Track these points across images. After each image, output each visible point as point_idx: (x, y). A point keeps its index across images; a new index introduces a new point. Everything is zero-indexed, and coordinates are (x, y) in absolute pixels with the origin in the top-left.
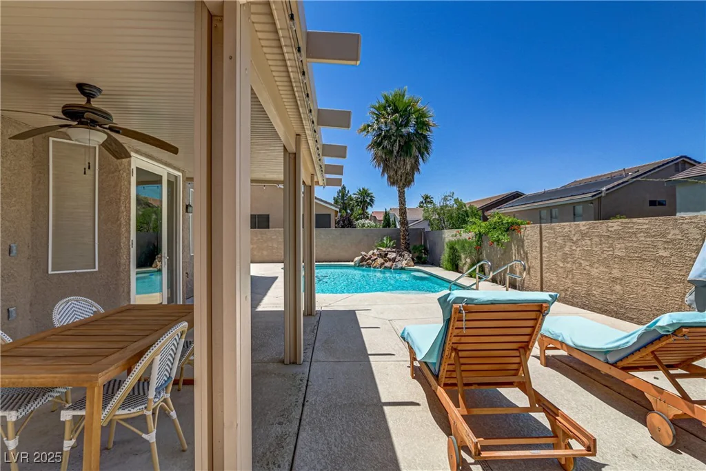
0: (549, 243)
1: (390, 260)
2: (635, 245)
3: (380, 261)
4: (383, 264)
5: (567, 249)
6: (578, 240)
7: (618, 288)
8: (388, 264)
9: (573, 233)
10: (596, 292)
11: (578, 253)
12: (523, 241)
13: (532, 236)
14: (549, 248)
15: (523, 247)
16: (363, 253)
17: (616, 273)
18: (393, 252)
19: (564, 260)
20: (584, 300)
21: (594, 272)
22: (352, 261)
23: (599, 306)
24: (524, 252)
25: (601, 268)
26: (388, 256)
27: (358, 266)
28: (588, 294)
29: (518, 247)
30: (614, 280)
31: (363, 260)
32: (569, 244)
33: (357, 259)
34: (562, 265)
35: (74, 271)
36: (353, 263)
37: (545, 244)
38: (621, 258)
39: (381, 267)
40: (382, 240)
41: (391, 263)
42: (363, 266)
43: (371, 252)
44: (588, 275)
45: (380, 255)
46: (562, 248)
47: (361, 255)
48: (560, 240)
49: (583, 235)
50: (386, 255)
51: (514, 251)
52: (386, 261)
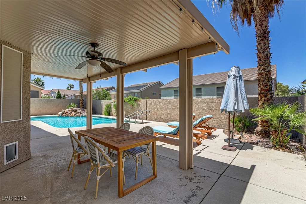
0: (149, 105)
1: (78, 113)
2: (173, 105)
3: (74, 113)
4: (75, 115)
5: (155, 106)
6: (158, 104)
7: (169, 116)
8: (78, 115)
9: (157, 102)
10: (163, 117)
11: (158, 107)
12: (140, 104)
13: (144, 103)
14: (149, 106)
15: (140, 106)
16: (63, 110)
17: (169, 112)
18: (79, 109)
19: (154, 109)
20: (160, 120)
21: (163, 112)
22: (57, 114)
23: (164, 121)
24: (140, 108)
25: (165, 111)
26: (77, 111)
27: (61, 116)
28: (161, 118)
29: (138, 106)
30: (168, 114)
31: (63, 113)
32: (155, 105)
33: (60, 113)
34: (153, 111)
35: (12, 121)
36: (57, 115)
37: (148, 105)
38: (170, 108)
39: (74, 116)
40: (70, 104)
41: (79, 114)
42: (64, 116)
43: (67, 110)
44: (161, 113)
45: (74, 111)
46: (153, 106)
47: (62, 111)
48: (153, 104)
49: (160, 103)
50: (76, 111)
51: (136, 108)
52: (76, 113)
